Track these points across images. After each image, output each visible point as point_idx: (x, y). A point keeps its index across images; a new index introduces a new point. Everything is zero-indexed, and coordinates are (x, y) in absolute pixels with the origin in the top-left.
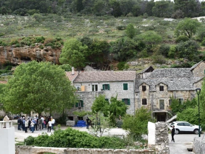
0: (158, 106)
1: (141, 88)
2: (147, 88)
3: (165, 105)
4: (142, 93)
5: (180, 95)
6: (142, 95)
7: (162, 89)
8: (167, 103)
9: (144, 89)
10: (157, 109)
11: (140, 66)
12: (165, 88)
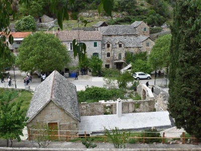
0: (117, 58)
1: (106, 45)
2: (111, 45)
3: (122, 56)
4: (107, 49)
5: (132, 50)
6: (107, 51)
7: (120, 46)
8: (123, 56)
9: (108, 46)
10: (117, 60)
11: (91, 17)
12: (122, 45)
